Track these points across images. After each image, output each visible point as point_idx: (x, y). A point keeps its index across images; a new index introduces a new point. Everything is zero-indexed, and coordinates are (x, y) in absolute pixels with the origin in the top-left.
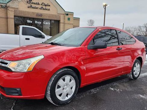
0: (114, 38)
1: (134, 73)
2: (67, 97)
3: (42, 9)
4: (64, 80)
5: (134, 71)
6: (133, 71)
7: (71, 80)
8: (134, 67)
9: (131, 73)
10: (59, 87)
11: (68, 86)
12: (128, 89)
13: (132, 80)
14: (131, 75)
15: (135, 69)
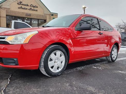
0: (94, 27)
1: (113, 56)
2: (58, 70)
3: (31, 10)
4: (55, 54)
5: (113, 55)
6: (111, 55)
7: (61, 56)
8: (113, 51)
9: (110, 56)
10: (51, 60)
11: (59, 60)
12: (108, 67)
13: (111, 62)
14: (110, 58)
15: (113, 53)
